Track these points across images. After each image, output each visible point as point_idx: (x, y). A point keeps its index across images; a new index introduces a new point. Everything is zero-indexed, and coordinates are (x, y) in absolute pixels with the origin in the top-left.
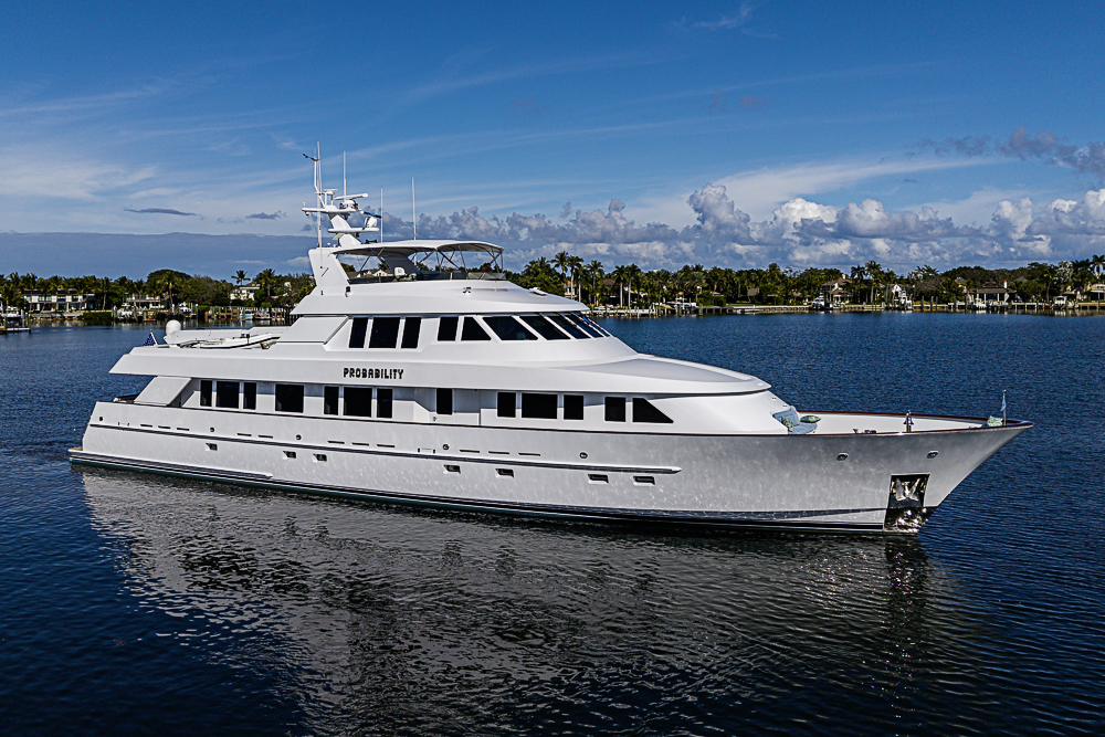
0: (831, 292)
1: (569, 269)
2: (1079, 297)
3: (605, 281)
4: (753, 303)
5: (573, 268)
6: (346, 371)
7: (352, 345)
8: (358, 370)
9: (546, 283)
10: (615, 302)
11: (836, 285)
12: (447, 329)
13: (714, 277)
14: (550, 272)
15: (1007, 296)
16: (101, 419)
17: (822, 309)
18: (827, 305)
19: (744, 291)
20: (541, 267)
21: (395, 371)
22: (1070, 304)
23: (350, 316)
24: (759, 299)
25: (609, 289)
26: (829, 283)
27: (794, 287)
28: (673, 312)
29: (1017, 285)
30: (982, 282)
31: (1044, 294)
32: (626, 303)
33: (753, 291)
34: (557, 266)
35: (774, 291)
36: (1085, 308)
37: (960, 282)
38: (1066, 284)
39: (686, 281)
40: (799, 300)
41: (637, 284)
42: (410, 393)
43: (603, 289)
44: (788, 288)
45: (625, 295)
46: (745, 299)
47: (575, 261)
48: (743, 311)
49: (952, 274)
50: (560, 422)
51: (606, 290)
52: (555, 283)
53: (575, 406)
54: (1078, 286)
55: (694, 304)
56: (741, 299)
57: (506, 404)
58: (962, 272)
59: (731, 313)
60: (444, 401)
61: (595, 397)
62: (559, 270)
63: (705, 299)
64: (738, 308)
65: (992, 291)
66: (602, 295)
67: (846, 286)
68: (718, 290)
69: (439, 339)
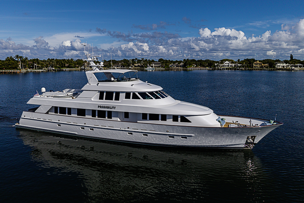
0: (85, 65)
1: (20, 59)
2: (133, 66)
3: (30, 62)
5: (21, 59)
9: (13, 63)
10: (33, 68)
13: (58, 61)
14: (14, 60)
15: (120, 66)
17: (83, 69)
18: (84, 68)
19: (65, 65)
20: (11, 59)
22: (132, 68)
24: (68, 67)
25: (30, 64)
26: (84, 63)
27: (77, 64)
28: (49, 70)
29: (122, 64)
30: (115, 63)
31: (127, 66)
32: (36, 68)
33: (67, 65)
34: (16, 58)
35: (72, 65)
36: (134, 69)
37: (112, 64)
38: (131, 64)
39: (50, 62)
40: (78, 67)
41: (38, 63)
43: (28, 65)
44: (75, 64)
45: (35, 66)
46: (65, 67)
47: (21, 57)
48: (66, 70)
49: (110, 61)
51: (29, 65)
52: (16, 63)
54: (133, 64)
55: (54, 68)
56: (64, 67)
59: (63, 71)
62: (17, 59)
63: (56, 67)
64: (64, 69)
65: (117, 65)
66: (28, 66)
68: (59, 65)
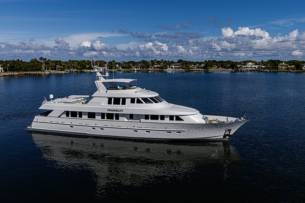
2: (153, 68)
3: (52, 64)
4: (88, 69)
5: (44, 61)
6: (108, 110)
7: (108, 104)
8: (111, 110)
9: (37, 65)
10: (55, 69)
11: (106, 65)
12: (133, 101)
13: (79, 63)
14: (38, 62)
15: (139, 68)
16: (37, 120)
19: (85, 66)
20: (35, 61)
21: (121, 110)
22: (151, 69)
23: (107, 97)
26: (104, 64)
28: (71, 72)
29: (142, 65)
30: (135, 64)
31: (147, 67)
32: (58, 70)
33: (87, 66)
34: (40, 60)
36: (154, 70)
37: (131, 65)
38: (150, 65)
39: (71, 64)
41: (61, 65)
42: (123, 115)
45: (58, 68)
46: (86, 68)
47: (45, 59)
48: (87, 71)
50: (159, 121)
51: (52, 66)
52: (40, 65)
53: (163, 117)
54: (152, 66)
55: (76, 70)
57: (147, 117)
58: (130, 62)
59: (84, 72)
60: (131, 116)
61: (167, 116)
63: (77, 68)
64: (85, 71)
65: (137, 66)
66: (51, 68)
67: (108, 65)
68: (80, 66)
69: (131, 103)
